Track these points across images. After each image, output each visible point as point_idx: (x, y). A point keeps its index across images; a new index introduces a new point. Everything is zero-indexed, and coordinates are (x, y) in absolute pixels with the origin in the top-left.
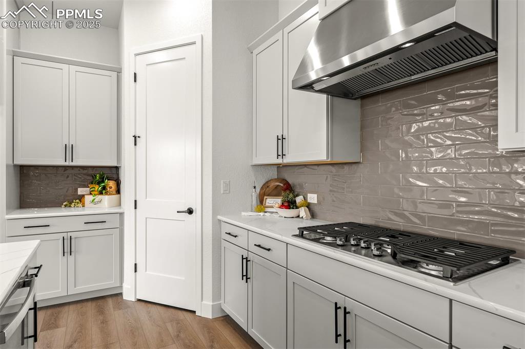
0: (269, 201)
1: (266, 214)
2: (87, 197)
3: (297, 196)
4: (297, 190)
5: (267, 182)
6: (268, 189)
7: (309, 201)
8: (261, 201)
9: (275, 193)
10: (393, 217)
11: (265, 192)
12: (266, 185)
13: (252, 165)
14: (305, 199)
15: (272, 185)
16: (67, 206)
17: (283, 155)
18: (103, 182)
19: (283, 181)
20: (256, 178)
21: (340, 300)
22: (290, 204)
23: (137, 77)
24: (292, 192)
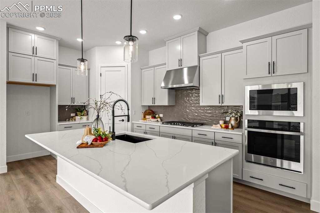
0: (147, 117)
1: (147, 121)
2: (76, 117)
3: (156, 115)
4: (156, 113)
5: (146, 111)
7: (160, 116)
8: (145, 117)
9: (149, 114)
10: (183, 119)
11: (145, 114)
12: (146, 112)
13: (142, 106)
15: (147, 112)
16: (69, 120)
17: (154, 103)
18: (83, 111)
19: (151, 110)
20: (143, 109)
21: (174, 135)
22: (154, 117)
23: (102, 75)
24: (154, 114)
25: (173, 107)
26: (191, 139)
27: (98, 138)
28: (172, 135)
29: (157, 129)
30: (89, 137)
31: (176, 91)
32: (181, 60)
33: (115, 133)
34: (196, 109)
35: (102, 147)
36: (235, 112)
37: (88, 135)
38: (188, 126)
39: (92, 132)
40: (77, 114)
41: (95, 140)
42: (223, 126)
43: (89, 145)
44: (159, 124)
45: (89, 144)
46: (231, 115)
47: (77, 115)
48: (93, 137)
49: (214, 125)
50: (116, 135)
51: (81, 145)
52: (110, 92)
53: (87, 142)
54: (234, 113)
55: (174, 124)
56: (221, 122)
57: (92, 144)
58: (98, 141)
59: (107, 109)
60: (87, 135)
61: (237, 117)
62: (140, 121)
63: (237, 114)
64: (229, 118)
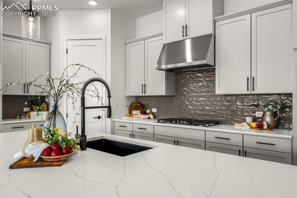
0: (134, 112)
1: (134, 118)
2: (32, 113)
3: (147, 109)
4: (147, 108)
5: (132, 104)
6: (133, 107)
7: (153, 111)
8: (130, 113)
9: (136, 108)
10: (187, 115)
11: (131, 108)
13: (126, 96)
14: (151, 110)
15: (134, 105)
16: (20, 118)
17: (145, 92)
18: (41, 104)
19: (139, 103)
20: (127, 102)
21: (176, 139)
22: (144, 113)
23: (68, 51)
24: (144, 108)
25: (173, 98)
26: (204, 145)
27: (54, 148)
28: (173, 139)
29: (150, 130)
30: (35, 146)
31: (176, 75)
32: (186, 27)
33: (85, 137)
34: (208, 101)
35: (60, 165)
36: (273, 103)
37: (35, 142)
38: (197, 125)
39: (44, 137)
40: (33, 108)
41: (47, 152)
42: (254, 125)
43: (34, 161)
44: (153, 122)
45: (36, 159)
46: (266, 109)
47: (32, 110)
48: (44, 146)
49: (237, 124)
50: (87, 141)
51: (20, 163)
52: (78, 64)
53: (32, 155)
54: (271, 104)
55: (176, 123)
56: (249, 119)
57: (40, 159)
58: (53, 154)
59: (72, 96)
60: (33, 141)
61: (277, 111)
62: (124, 118)
63: (276, 107)
64: (263, 112)
